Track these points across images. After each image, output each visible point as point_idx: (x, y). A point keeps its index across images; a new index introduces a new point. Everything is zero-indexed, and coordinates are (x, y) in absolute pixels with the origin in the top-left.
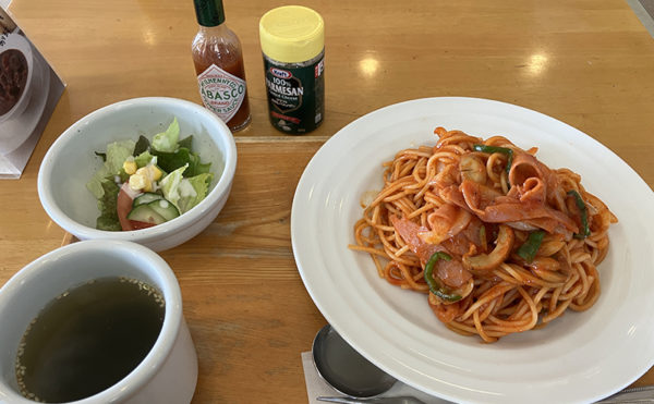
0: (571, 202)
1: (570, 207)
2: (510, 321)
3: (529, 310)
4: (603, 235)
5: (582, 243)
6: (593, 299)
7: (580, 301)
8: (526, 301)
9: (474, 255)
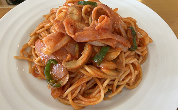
0: (129, 32)
1: (128, 34)
2: (89, 98)
3: (100, 92)
4: (145, 48)
5: (134, 53)
6: (138, 83)
7: (131, 84)
8: (99, 87)
9: (69, 61)
